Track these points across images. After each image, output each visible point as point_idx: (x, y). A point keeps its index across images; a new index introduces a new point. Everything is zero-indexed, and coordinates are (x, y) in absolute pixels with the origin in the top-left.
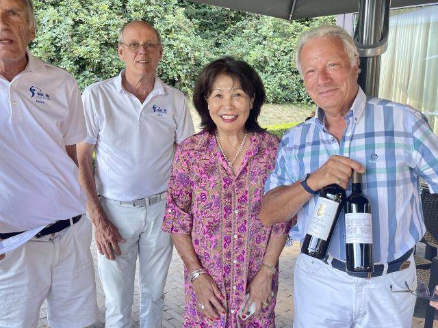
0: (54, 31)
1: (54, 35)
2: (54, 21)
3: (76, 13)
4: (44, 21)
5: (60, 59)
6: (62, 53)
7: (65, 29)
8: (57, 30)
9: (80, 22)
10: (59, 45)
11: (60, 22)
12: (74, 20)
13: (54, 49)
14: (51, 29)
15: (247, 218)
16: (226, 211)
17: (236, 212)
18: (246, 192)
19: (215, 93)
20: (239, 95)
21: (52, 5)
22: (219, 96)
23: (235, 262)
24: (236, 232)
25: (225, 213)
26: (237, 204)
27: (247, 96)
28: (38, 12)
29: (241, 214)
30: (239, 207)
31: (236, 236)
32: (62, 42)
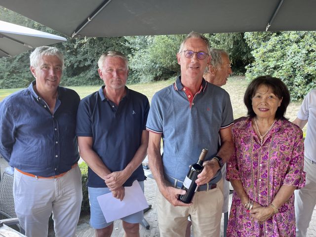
0: (294, 58)
1: (293, 61)
2: (295, 53)
3: (310, 46)
4: (289, 54)
5: (295, 76)
6: (297, 72)
7: (301, 57)
8: (296, 58)
9: (312, 51)
10: (296, 67)
11: (298, 53)
12: (308, 50)
13: (292, 69)
14: (293, 57)
15: (267, 169)
16: (254, 165)
17: (261, 165)
18: (268, 153)
19: (257, 94)
20: (272, 97)
21: (295, 42)
22: (259, 97)
23: (260, 195)
24: (261, 177)
25: (254, 166)
26: (261, 160)
27: (277, 98)
28: (286, 48)
29: (264, 167)
30: (263, 162)
31: (260, 180)
32: (298, 65)
